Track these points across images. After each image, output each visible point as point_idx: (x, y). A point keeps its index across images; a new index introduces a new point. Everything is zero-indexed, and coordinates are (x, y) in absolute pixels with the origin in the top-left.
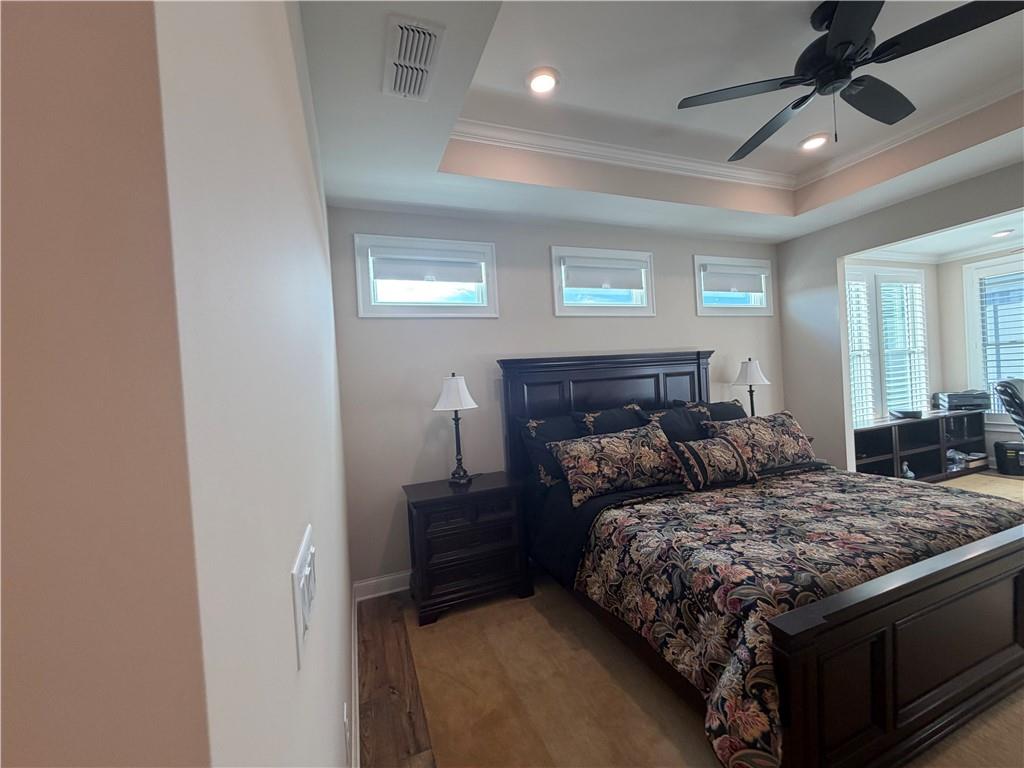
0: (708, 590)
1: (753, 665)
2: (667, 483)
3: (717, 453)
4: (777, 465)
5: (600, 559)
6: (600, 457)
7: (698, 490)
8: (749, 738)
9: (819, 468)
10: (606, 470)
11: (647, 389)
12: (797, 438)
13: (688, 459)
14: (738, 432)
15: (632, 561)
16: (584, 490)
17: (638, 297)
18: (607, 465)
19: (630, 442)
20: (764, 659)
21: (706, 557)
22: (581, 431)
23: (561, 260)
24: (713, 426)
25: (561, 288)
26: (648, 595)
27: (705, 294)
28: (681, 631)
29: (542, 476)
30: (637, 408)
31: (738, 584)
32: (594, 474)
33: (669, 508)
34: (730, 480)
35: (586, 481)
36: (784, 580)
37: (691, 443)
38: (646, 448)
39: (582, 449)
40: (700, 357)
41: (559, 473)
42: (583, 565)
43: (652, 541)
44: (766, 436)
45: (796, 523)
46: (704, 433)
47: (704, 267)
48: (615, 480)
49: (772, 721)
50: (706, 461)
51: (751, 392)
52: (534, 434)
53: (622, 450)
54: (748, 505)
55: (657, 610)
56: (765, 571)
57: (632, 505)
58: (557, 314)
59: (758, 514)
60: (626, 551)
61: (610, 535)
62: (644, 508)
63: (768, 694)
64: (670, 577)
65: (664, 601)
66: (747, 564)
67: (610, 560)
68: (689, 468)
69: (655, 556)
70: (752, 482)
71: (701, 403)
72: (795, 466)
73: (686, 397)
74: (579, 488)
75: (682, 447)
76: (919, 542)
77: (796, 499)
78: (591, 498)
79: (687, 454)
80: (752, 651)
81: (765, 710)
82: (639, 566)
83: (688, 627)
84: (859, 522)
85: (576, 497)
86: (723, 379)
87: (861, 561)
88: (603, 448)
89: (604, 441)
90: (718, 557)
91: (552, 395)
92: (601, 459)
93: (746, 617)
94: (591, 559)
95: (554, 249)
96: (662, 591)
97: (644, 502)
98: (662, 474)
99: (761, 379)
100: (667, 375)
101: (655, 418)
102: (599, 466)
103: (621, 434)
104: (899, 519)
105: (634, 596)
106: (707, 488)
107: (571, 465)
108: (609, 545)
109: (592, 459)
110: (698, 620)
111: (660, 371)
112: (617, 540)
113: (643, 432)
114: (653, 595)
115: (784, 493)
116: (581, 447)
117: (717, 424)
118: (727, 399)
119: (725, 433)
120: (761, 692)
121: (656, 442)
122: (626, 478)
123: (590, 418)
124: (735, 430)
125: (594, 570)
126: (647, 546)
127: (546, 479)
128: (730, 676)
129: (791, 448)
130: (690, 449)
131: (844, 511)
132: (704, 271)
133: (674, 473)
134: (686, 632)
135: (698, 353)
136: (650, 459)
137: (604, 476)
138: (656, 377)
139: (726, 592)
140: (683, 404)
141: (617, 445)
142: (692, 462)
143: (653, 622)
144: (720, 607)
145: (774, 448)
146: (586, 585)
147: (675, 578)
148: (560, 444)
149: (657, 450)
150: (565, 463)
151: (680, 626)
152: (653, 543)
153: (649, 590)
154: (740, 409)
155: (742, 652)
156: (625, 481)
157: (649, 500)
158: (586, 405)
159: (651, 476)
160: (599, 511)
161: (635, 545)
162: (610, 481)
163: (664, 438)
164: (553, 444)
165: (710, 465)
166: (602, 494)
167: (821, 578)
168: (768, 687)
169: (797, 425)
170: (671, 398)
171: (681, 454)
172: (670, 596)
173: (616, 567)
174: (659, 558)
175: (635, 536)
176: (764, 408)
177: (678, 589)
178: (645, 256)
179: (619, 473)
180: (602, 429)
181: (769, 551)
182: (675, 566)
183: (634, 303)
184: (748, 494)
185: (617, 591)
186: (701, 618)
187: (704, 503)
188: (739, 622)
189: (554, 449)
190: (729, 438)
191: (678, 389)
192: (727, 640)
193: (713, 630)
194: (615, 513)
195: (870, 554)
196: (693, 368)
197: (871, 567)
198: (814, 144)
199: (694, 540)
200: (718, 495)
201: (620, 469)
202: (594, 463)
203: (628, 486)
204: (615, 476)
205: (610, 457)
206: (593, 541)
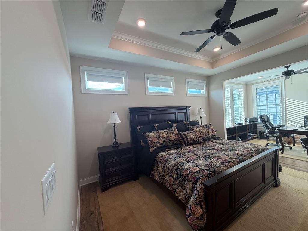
0: (187, 175)
1: (199, 195)
2: (177, 144)
3: (191, 135)
4: (207, 138)
5: (158, 167)
6: (158, 137)
7: (186, 146)
8: (197, 216)
9: (217, 139)
10: (160, 141)
11: (173, 117)
12: (212, 130)
13: (183, 137)
14: (197, 129)
15: (167, 168)
16: (154, 147)
17: (170, 90)
18: (160, 139)
19: (167, 132)
20: (202, 193)
21: (187, 165)
22: (153, 129)
23: (148, 78)
24: (190, 127)
25: (148, 86)
26: (171, 177)
27: (189, 89)
28: (180, 187)
29: (141, 143)
30: (170, 122)
31: (195, 172)
32: (156, 142)
33: (178, 151)
34: (195, 143)
35: (154, 144)
36: (207, 170)
37: (184, 132)
38: (171, 134)
39: (153, 135)
40: (187, 108)
41: (146, 142)
42: (153, 170)
43: (172, 161)
44: (204, 130)
45: (211, 154)
46: (188, 130)
47: (189, 82)
48: (163, 144)
49: (203, 211)
50: (188, 137)
51: (201, 118)
52: (139, 130)
53: (165, 135)
54: (199, 150)
55: (173, 182)
56: (202, 168)
57: (167, 151)
58: (147, 94)
59: (201, 152)
60: (165, 165)
61: (161, 160)
62: (170, 152)
64: (177, 172)
65: (175, 179)
66: (198, 167)
67: (160, 168)
68: (184, 139)
69: (173, 165)
70: (200, 143)
71: (187, 121)
72: (212, 138)
73: (184, 119)
74: (152, 146)
75: (182, 134)
76: (241, 158)
77: (211, 147)
78: (156, 149)
79: (183, 136)
80: (198, 191)
81: (202, 208)
82: (169, 169)
83: (182, 186)
84: (227, 153)
85: (151, 149)
86: (193, 114)
87: (227, 164)
88: (159, 134)
89: (160, 132)
90: (190, 165)
91: (145, 118)
92: (159, 138)
93: (197, 182)
94: (155, 168)
95: (145, 74)
96: (175, 176)
97: (171, 150)
98: (176, 142)
99: (203, 114)
100: (178, 113)
101: (174, 125)
102: (158, 140)
103: (165, 130)
104: (236, 152)
105: (167, 178)
106: (188, 145)
107: (150, 140)
108: (160, 163)
109: (156, 138)
110: (184, 184)
111: (176, 111)
112: (163, 162)
113: (171, 129)
114: (172, 177)
115: (208, 146)
116: (153, 134)
117: (191, 127)
118: (195, 120)
119: (194, 129)
120: (201, 203)
121: (175, 132)
122: (166, 143)
123: (156, 125)
124: (196, 129)
125: (156, 171)
126: (171, 163)
127: (142, 144)
128: (193, 199)
129: (211, 133)
130: (184, 134)
131: (223, 150)
132: (189, 83)
133: (180, 141)
134: (181, 187)
135: (187, 107)
136: (173, 137)
137: (159, 143)
138: (175, 113)
139: (192, 175)
140: (182, 121)
141: (163, 133)
142: (184, 138)
143: (172, 185)
144: (190, 179)
145: (206, 134)
146: (154, 175)
147: (178, 172)
148: (147, 133)
149: (175, 135)
150: (148, 139)
151: (180, 186)
152: (173, 162)
153: (171, 176)
154: (198, 122)
155: (196, 192)
157: (172, 149)
158: (155, 122)
159: (173, 142)
160: (158, 153)
161: (167, 163)
162: (161, 144)
163: (177, 131)
164: (145, 133)
165: (189, 139)
166: (159, 148)
167: (217, 169)
168: (202, 201)
169: (212, 127)
170: (179, 120)
171: (181, 136)
172: (177, 177)
173: (162, 169)
174: (174, 166)
175: (168, 160)
176: (204, 122)
177: (179, 175)
178: (172, 78)
179: (164, 142)
180: (160, 129)
181: (204, 162)
182: (178, 168)
183: (169, 92)
184: (199, 146)
185: (163, 177)
186: (185, 183)
187: (187, 149)
188: (195, 183)
189: (145, 135)
190: (195, 131)
191: (181, 117)
192: (192, 189)
193: (188, 185)
194: (162, 154)
195: (229, 162)
196: (185, 111)
197: (229, 165)
198: (217, 50)
199: (184, 160)
200: (191, 147)
201: (164, 140)
202: (157, 139)
203: (166, 145)
204: (163, 143)
205: (161, 137)
206: (156, 162)
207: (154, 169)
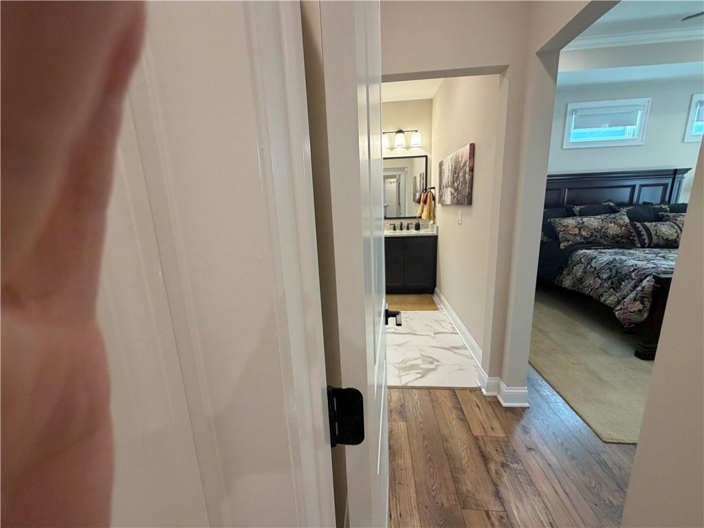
0: (629, 272)
1: (642, 291)
2: (622, 243)
3: (664, 229)
5: (573, 269)
6: (581, 227)
7: (643, 247)
8: (632, 310)
10: (584, 233)
11: (624, 194)
13: (641, 231)
15: (591, 267)
16: (569, 241)
18: (584, 230)
19: (603, 220)
20: (648, 289)
21: (634, 262)
22: (571, 215)
23: (575, 111)
24: (668, 216)
25: (570, 130)
26: (597, 279)
32: (575, 234)
33: (620, 251)
34: (669, 245)
35: (570, 237)
37: (646, 223)
38: (612, 224)
40: (676, 173)
41: (554, 233)
46: (660, 219)
47: (701, 103)
48: (588, 238)
49: (644, 307)
50: (653, 233)
53: (595, 224)
55: (601, 284)
57: (597, 249)
58: (564, 147)
60: (589, 264)
61: (581, 258)
63: (645, 299)
64: (611, 270)
65: (605, 280)
66: (655, 265)
67: (578, 271)
68: (640, 236)
74: (565, 241)
75: (638, 225)
78: (571, 245)
79: (641, 228)
80: (644, 288)
81: (643, 304)
82: (595, 268)
83: (616, 287)
85: (562, 245)
88: (583, 222)
89: (585, 219)
90: (639, 263)
93: (645, 278)
94: (567, 269)
95: (569, 105)
96: (605, 276)
97: (604, 249)
98: (620, 239)
100: (643, 185)
101: (624, 210)
102: (579, 231)
103: (597, 217)
105: (590, 281)
107: (562, 230)
108: (579, 262)
109: (576, 227)
110: (621, 284)
111: (638, 183)
112: (585, 260)
113: (613, 216)
114: (600, 278)
116: (570, 222)
117: (671, 215)
119: (676, 220)
120: (643, 298)
121: (621, 222)
122: (595, 238)
123: (577, 209)
125: (568, 274)
126: (601, 260)
127: (544, 238)
128: (630, 297)
130: (647, 229)
132: (700, 106)
133: (629, 239)
134: (614, 290)
135: (676, 170)
136: (613, 229)
137: (582, 236)
138: (633, 187)
139: (638, 272)
140: (650, 204)
141: (593, 222)
142: (644, 232)
143: (598, 288)
144: (634, 277)
146: (562, 281)
147: (614, 270)
148: (557, 220)
149: (621, 226)
150: (558, 229)
151: (611, 288)
152: (605, 260)
153: (598, 276)
155: (639, 288)
156: (594, 240)
157: (608, 249)
158: (575, 202)
159: (613, 239)
160: (577, 250)
161: (594, 261)
162: (585, 238)
163: (627, 220)
164: (552, 220)
165: (656, 235)
166: (578, 244)
168: (647, 297)
170: (641, 202)
171: (636, 229)
172: (609, 278)
173: (582, 270)
174: (607, 264)
175: (595, 258)
177: (614, 274)
178: (645, 101)
179: (592, 235)
180: (583, 214)
182: (615, 266)
183: (626, 136)
185: (581, 280)
186: (623, 283)
188: (641, 281)
189: (553, 223)
190: (678, 222)
192: (633, 287)
193: (626, 286)
194: (585, 251)
196: (668, 180)
199: (629, 259)
201: (592, 233)
202: (577, 230)
203: (596, 241)
204: (589, 236)
205: (587, 227)
206: (570, 262)
207: (564, 272)
